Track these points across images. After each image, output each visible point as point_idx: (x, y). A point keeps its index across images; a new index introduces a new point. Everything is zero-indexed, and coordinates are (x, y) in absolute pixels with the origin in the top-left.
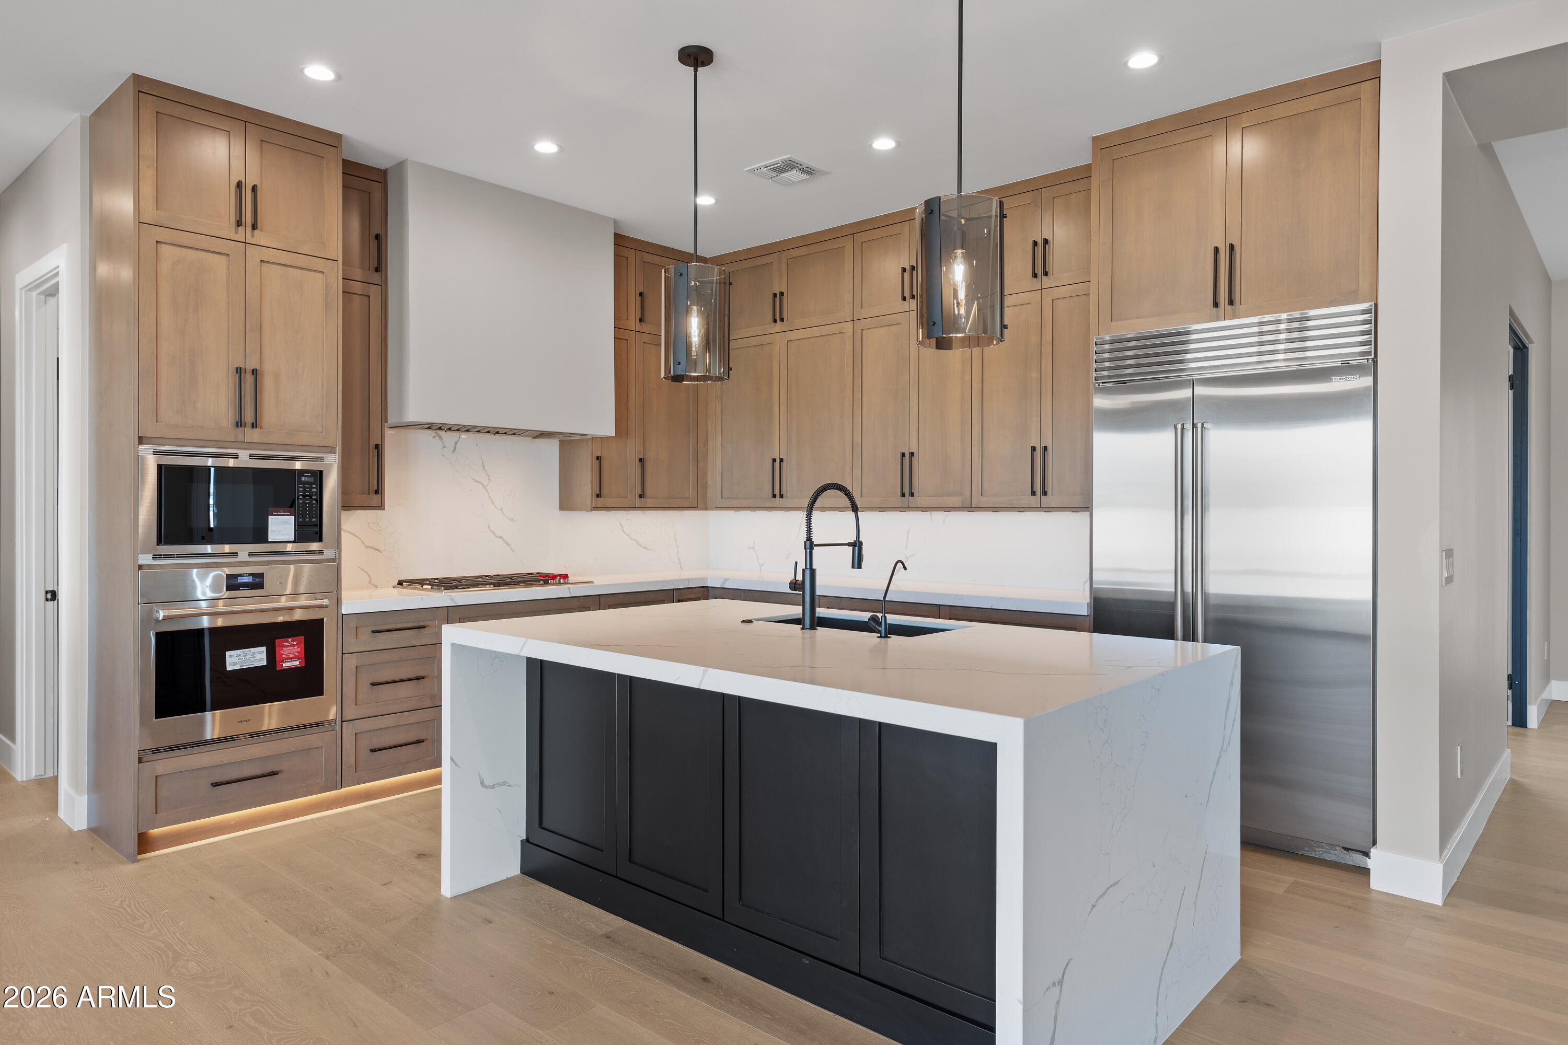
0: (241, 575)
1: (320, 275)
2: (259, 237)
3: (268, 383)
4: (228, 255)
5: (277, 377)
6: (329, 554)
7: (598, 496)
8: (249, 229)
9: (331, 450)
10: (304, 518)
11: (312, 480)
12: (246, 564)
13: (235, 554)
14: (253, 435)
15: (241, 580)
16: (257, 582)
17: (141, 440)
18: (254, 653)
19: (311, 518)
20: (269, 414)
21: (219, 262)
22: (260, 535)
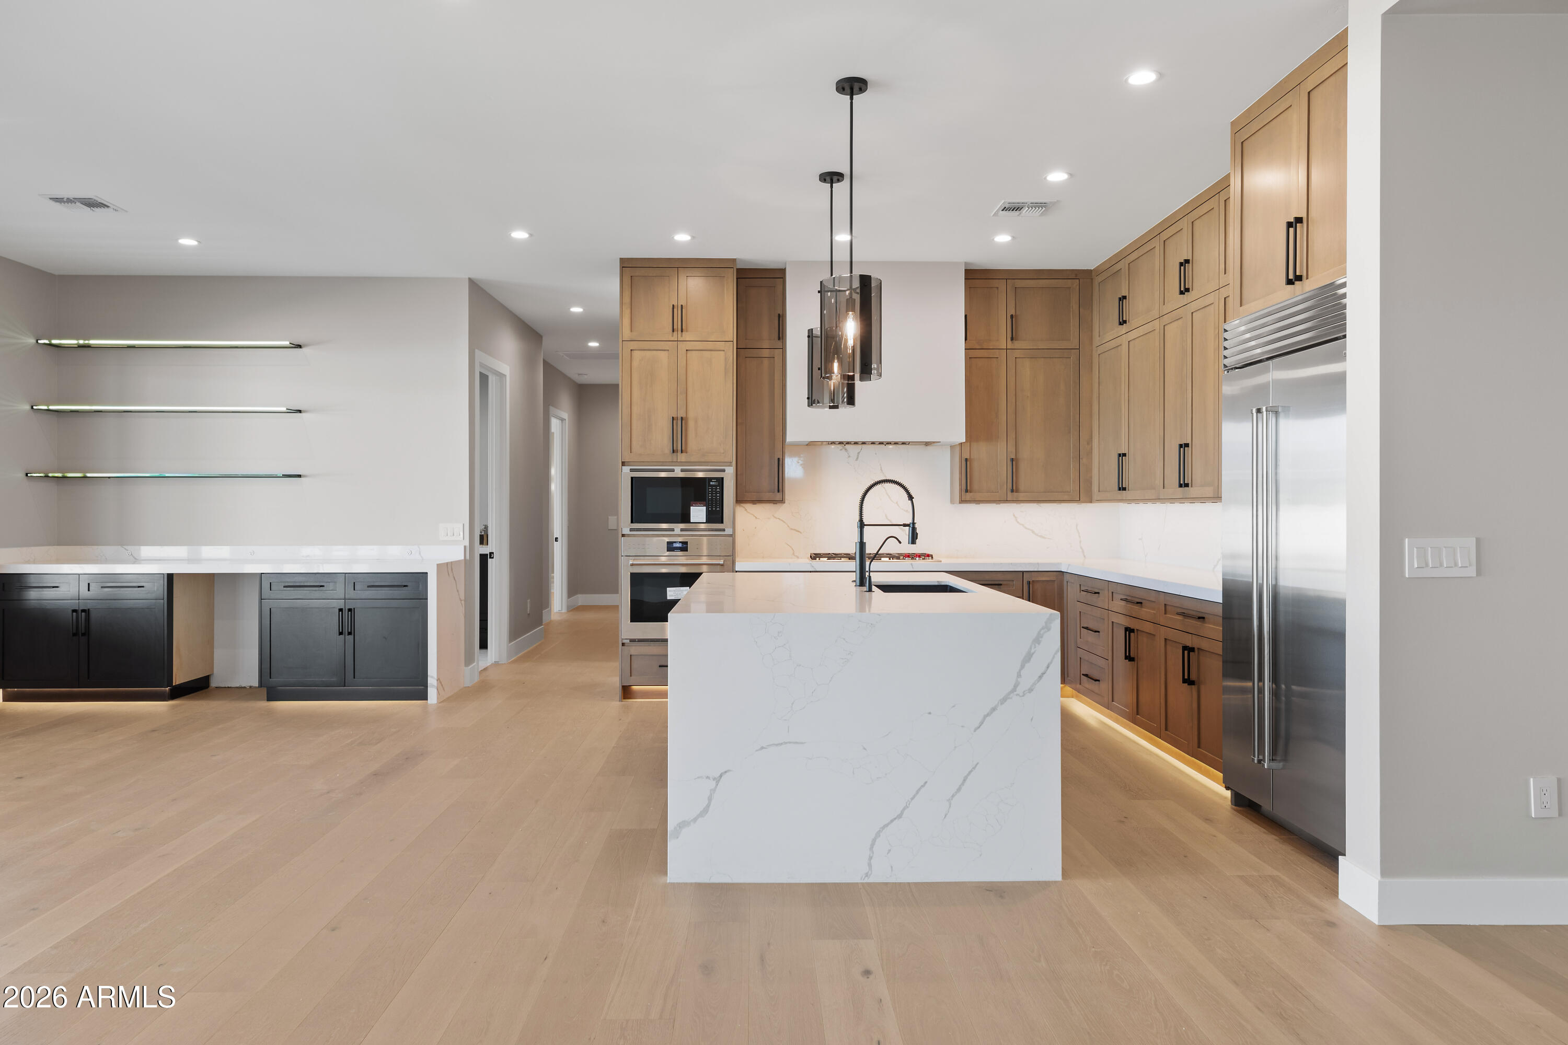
0: (675, 542)
1: (723, 352)
2: (687, 336)
3: (691, 424)
4: (668, 350)
5: (696, 421)
6: (729, 531)
7: (967, 491)
8: (680, 332)
9: (730, 464)
10: (712, 508)
11: (717, 483)
12: (679, 536)
13: (673, 530)
14: (682, 457)
15: (675, 545)
16: (684, 547)
17: (623, 464)
18: (682, 591)
19: (716, 508)
20: (692, 444)
21: (663, 356)
22: (685, 518)
